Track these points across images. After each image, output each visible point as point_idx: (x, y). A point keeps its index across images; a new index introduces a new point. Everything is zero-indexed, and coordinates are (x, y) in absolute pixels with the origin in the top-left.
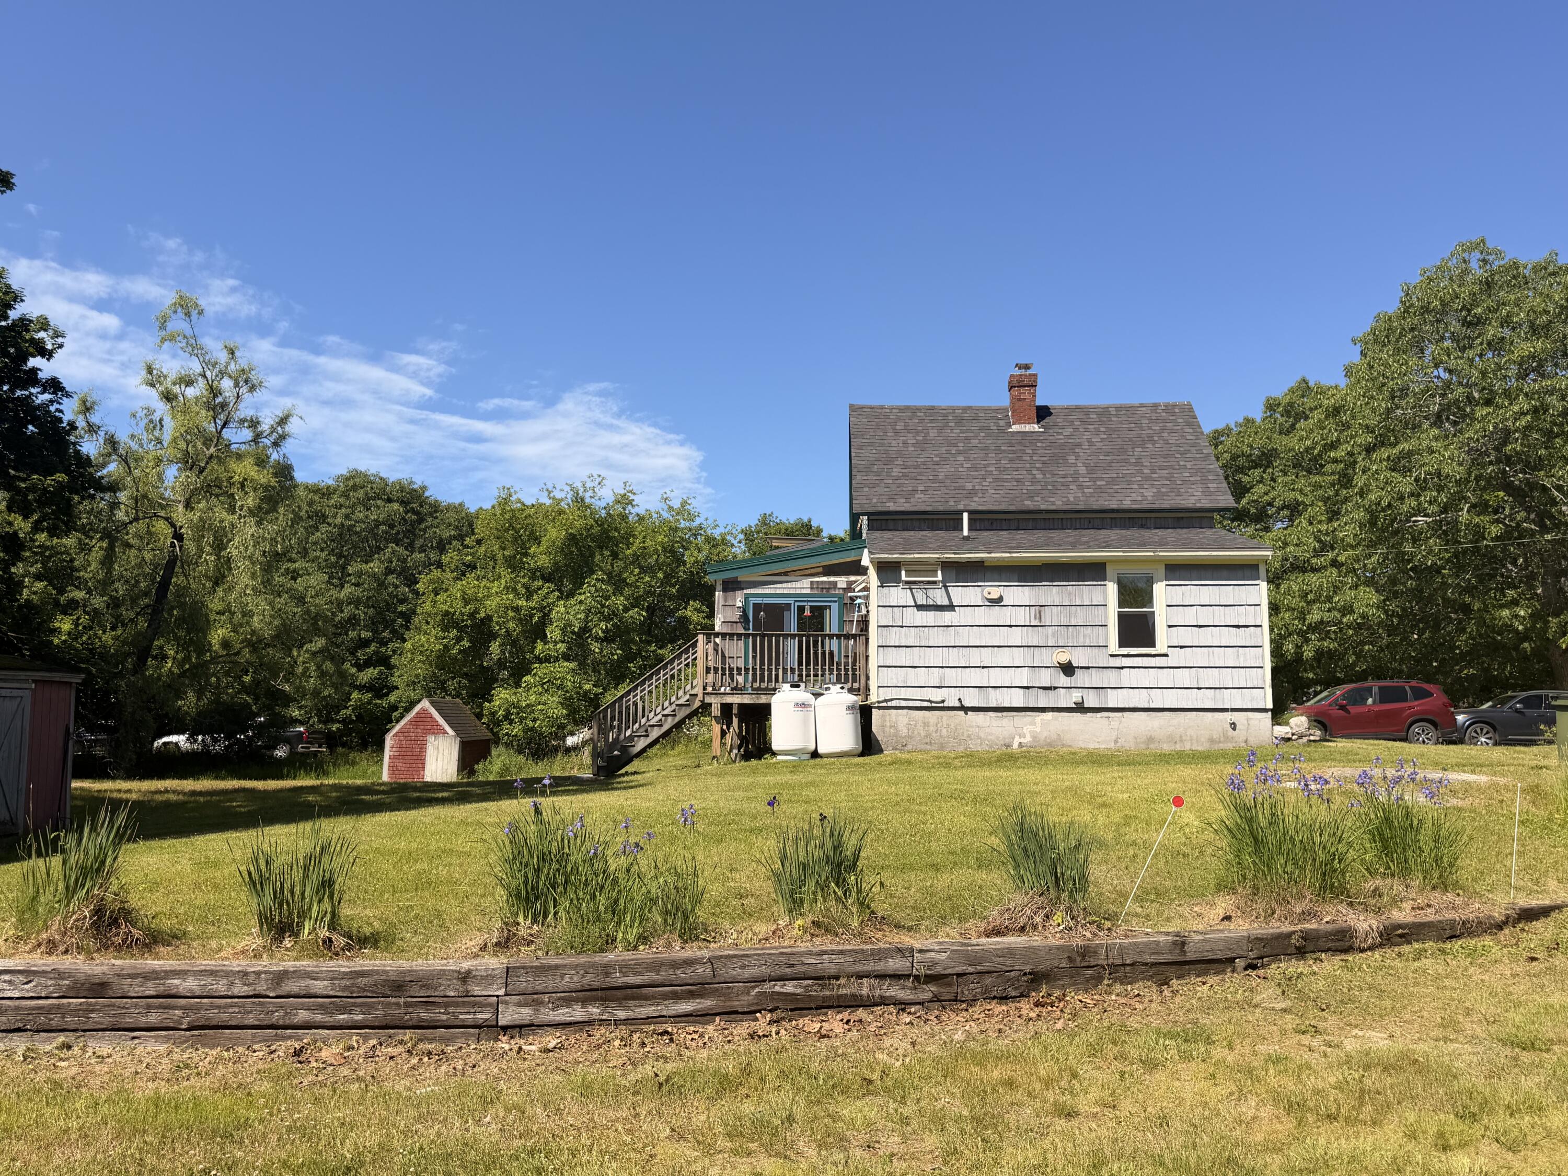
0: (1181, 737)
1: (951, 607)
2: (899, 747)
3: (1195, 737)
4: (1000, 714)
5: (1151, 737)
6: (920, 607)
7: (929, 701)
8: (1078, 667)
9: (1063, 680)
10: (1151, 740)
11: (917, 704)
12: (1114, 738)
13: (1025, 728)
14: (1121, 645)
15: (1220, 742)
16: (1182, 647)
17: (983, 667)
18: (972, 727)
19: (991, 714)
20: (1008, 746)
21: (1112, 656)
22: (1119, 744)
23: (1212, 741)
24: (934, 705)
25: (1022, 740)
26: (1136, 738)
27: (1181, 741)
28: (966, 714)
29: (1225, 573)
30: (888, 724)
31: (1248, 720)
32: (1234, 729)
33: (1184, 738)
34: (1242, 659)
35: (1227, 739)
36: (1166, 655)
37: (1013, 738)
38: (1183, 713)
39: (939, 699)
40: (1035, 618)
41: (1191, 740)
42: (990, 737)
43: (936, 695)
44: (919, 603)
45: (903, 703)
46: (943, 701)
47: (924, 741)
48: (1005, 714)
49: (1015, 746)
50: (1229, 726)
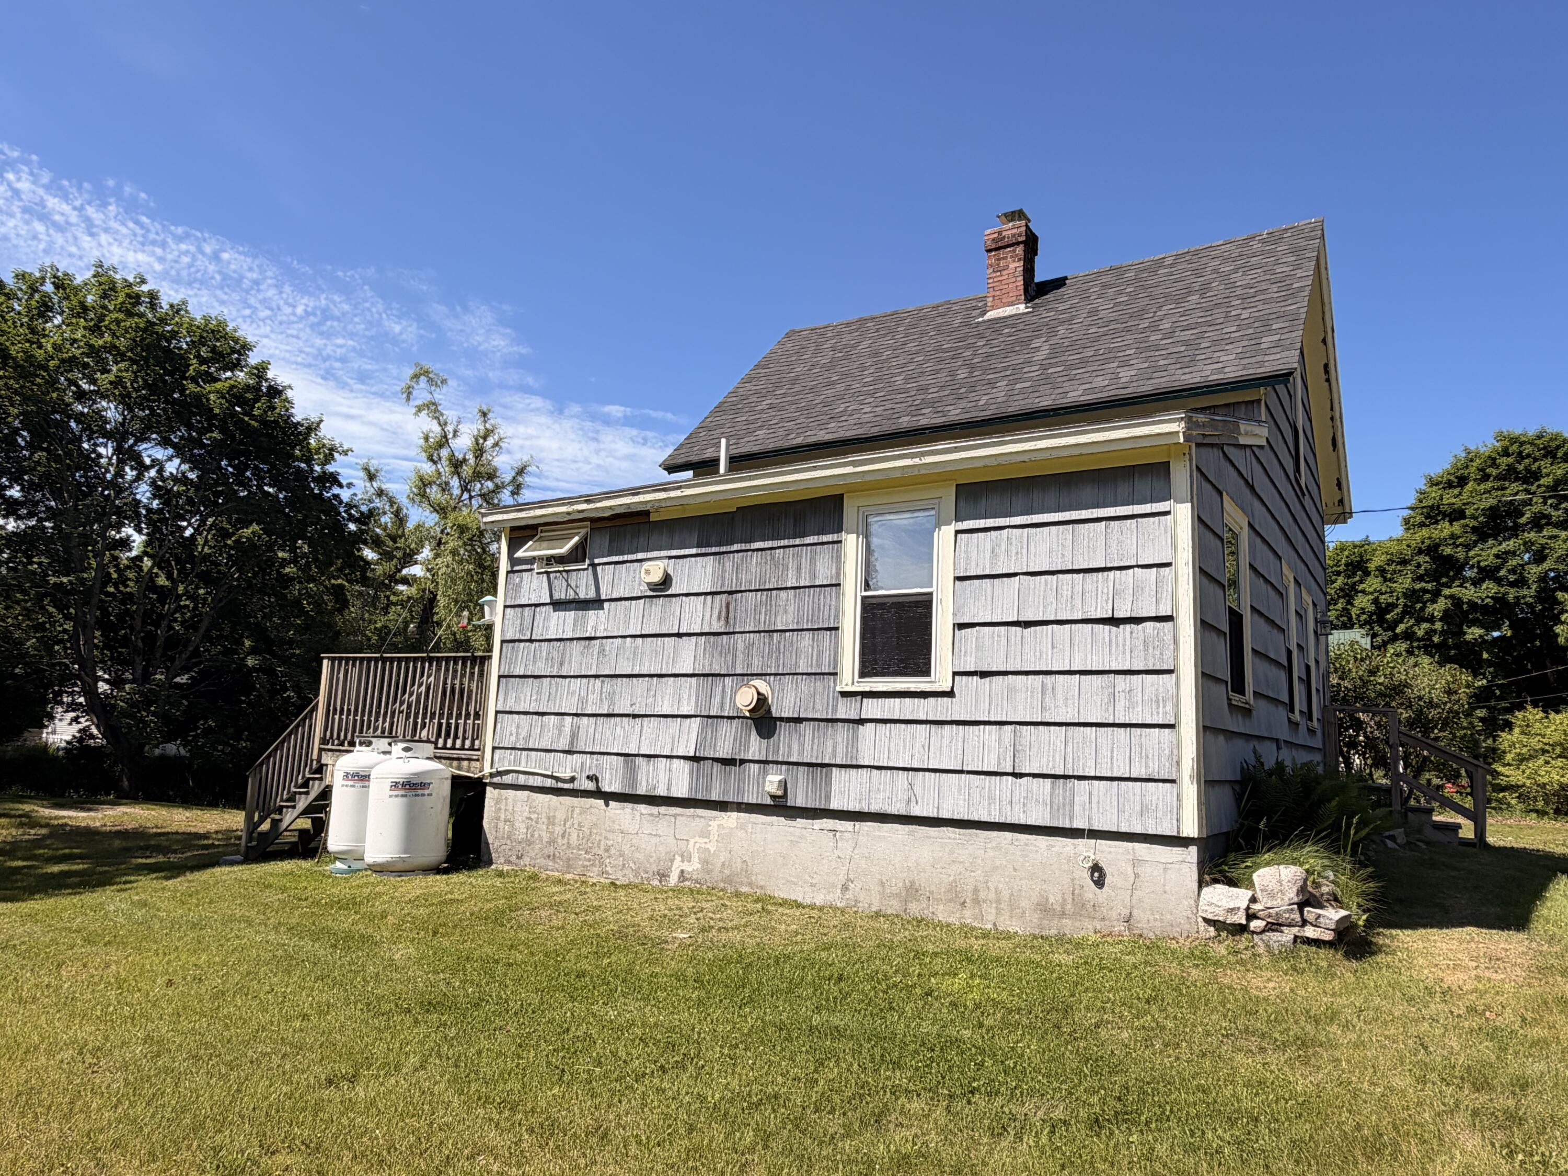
0: (976, 890)
1: (596, 603)
2: (513, 858)
3: (1005, 894)
4: (654, 810)
5: (912, 883)
6: (557, 605)
7: (557, 779)
8: (781, 719)
9: (755, 747)
10: (912, 891)
11: (538, 781)
12: (842, 878)
13: (692, 842)
14: (866, 671)
15: (1063, 914)
16: (984, 674)
17: (635, 716)
18: (613, 831)
19: (643, 808)
20: (663, 876)
21: (844, 694)
22: (849, 895)
23: (1044, 908)
24: (560, 785)
25: (688, 867)
26: (882, 884)
27: (976, 901)
28: (607, 805)
29: (1087, 492)
30: (503, 817)
31: (1136, 862)
32: (1100, 883)
33: (982, 895)
34: (1121, 704)
35: (1081, 908)
36: (950, 694)
37: (672, 861)
38: (983, 834)
39: (567, 775)
40: (719, 619)
41: (998, 901)
42: (637, 855)
43: (566, 767)
44: (556, 596)
45: (522, 780)
46: (573, 779)
47: (546, 851)
48: (663, 809)
49: (673, 879)
50: (1086, 875)
